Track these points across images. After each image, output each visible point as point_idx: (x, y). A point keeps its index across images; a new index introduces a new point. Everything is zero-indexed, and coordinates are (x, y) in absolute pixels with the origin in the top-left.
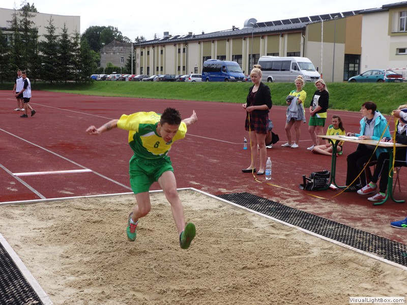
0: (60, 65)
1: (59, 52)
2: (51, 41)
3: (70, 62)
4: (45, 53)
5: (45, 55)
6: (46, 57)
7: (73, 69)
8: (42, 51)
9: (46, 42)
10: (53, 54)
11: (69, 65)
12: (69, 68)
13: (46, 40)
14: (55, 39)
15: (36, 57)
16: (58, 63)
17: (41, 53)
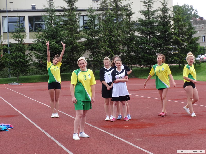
0: (160, 46)
1: (158, 30)
2: (149, 18)
3: (171, 42)
4: (142, 32)
5: (142, 35)
6: (144, 37)
7: (175, 49)
8: (138, 31)
9: (143, 20)
10: (151, 33)
11: (170, 45)
12: (170, 49)
13: (143, 17)
14: (152, 14)
15: (133, 38)
16: (158, 44)
17: (137, 34)
